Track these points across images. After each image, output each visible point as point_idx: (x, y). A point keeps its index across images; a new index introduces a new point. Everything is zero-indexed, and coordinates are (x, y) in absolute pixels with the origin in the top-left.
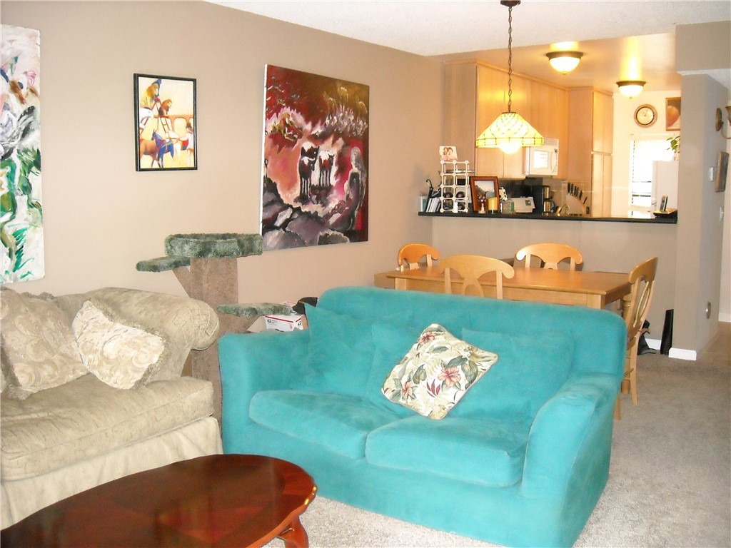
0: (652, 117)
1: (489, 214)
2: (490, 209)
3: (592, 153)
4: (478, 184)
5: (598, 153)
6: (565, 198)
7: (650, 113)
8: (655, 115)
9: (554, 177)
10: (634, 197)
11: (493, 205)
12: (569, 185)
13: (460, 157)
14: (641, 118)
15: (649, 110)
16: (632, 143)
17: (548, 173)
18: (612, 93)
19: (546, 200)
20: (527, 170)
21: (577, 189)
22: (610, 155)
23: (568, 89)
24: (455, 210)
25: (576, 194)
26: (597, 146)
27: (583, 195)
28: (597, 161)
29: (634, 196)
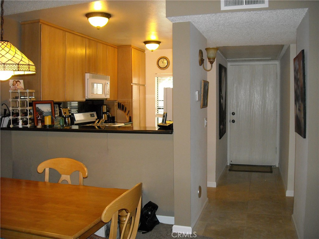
0: (167, 64)
1: (45, 128)
2: (46, 124)
3: (132, 84)
4: (39, 106)
5: (136, 84)
6: (116, 111)
7: (165, 62)
8: (168, 62)
9: (108, 100)
10: (159, 110)
11: (48, 121)
12: (118, 103)
13: (26, 87)
14: (161, 65)
15: (165, 59)
16: (156, 78)
17: (103, 97)
18: (145, 50)
19: (104, 113)
20: (86, 95)
21: (123, 106)
22: (144, 85)
23: (117, 47)
24: (20, 126)
25: (123, 109)
26: (135, 80)
27: (127, 109)
28: (135, 89)
29: (158, 108)
